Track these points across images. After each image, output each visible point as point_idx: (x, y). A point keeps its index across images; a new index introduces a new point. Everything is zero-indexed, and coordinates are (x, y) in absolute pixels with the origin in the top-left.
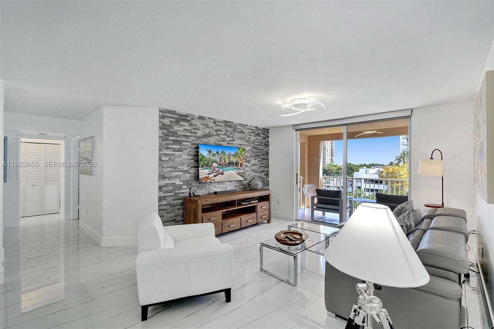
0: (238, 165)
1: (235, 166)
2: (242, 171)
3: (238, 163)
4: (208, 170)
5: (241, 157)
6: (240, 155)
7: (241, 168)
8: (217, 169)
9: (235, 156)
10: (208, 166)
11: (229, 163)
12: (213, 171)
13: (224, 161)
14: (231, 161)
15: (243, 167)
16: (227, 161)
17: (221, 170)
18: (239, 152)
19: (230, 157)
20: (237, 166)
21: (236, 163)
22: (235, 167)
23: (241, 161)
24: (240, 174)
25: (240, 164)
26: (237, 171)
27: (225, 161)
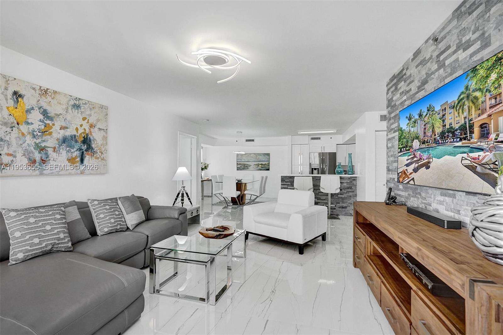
0: (472, 132)
1: (461, 140)
2: (487, 157)
3: (471, 127)
4: (406, 158)
5: (480, 100)
6: (478, 94)
7: (483, 145)
8: (418, 154)
9: (458, 106)
10: (407, 149)
11: (443, 135)
12: (413, 158)
13: (431, 130)
14: (448, 126)
15: (493, 136)
16: (438, 130)
17: (425, 156)
18: (473, 84)
19: (444, 115)
20: (465, 139)
21: (463, 128)
22: (459, 144)
23: (485, 116)
24: (479, 169)
25: (477, 130)
26: (465, 155)
27: (433, 131)
